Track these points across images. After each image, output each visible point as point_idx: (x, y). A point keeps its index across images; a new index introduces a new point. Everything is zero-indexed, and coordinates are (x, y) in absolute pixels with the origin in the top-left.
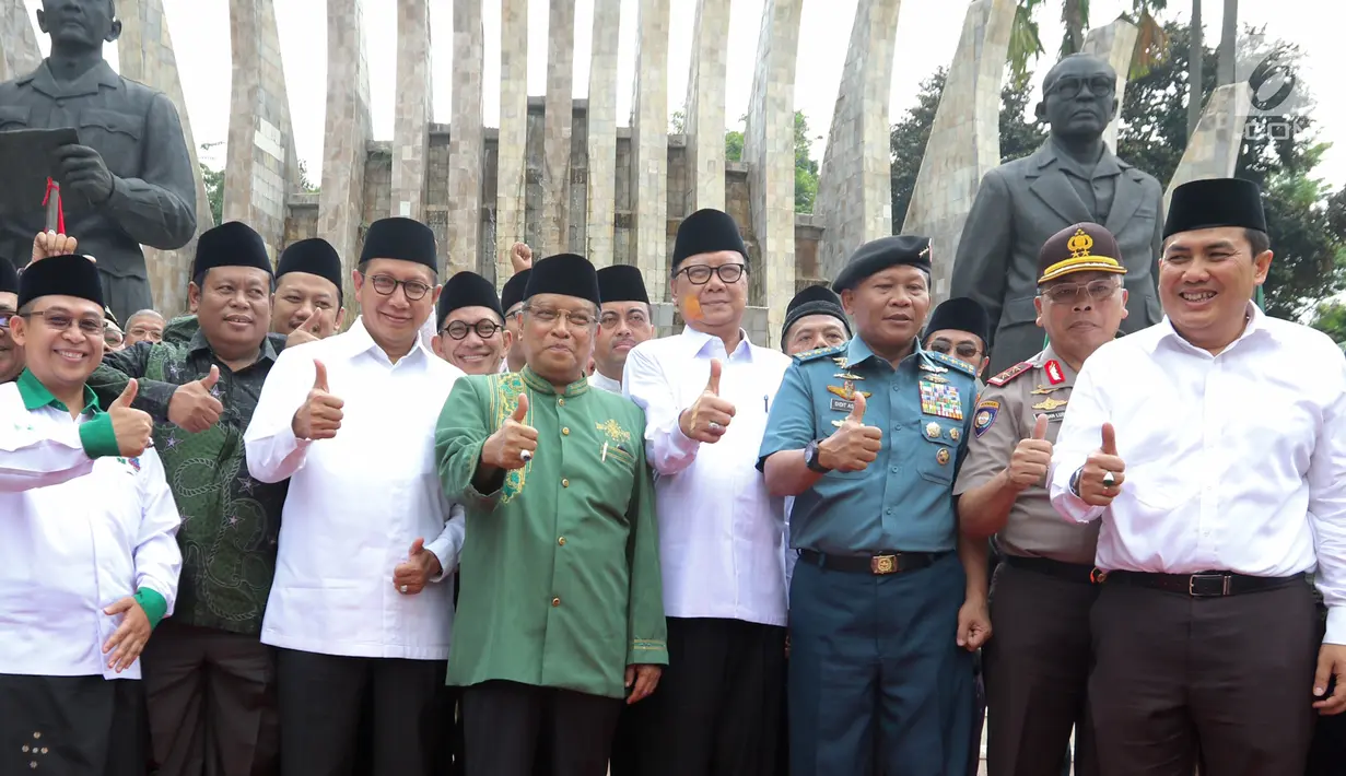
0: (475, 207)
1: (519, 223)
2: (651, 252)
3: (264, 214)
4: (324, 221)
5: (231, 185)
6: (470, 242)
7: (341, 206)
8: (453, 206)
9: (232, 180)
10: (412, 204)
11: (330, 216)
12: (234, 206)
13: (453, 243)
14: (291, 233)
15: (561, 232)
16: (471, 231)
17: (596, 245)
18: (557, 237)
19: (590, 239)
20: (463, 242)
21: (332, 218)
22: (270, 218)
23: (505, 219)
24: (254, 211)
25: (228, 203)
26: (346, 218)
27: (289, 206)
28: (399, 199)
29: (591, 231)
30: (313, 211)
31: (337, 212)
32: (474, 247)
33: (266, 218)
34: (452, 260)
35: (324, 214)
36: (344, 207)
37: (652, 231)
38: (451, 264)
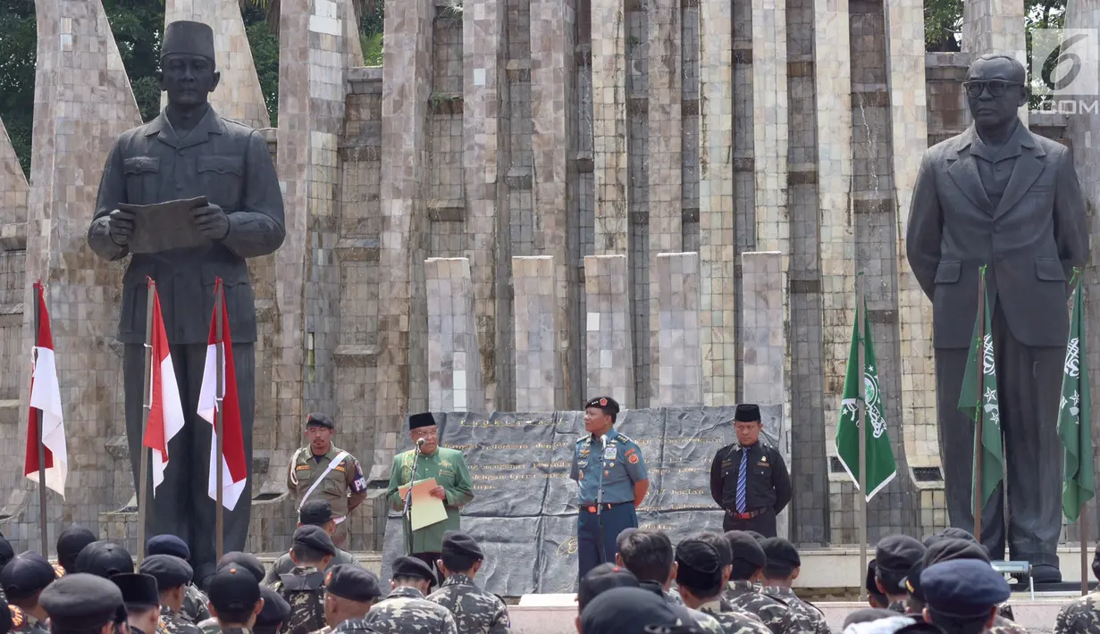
0: (562, 65)
1: (618, 70)
2: (769, 103)
3: (322, 101)
4: (389, 103)
5: (287, 77)
6: (557, 107)
7: (407, 85)
8: (536, 64)
9: (287, 72)
10: (488, 72)
11: (395, 96)
12: (290, 100)
13: (536, 110)
14: (353, 112)
15: (672, 73)
16: (558, 92)
17: (711, 91)
18: (666, 79)
19: (703, 84)
20: (549, 106)
21: (397, 98)
22: (329, 104)
23: (601, 67)
24: (313, 103)
25: (285, 95)
26: (413, 99)
27: (349, 81)
28: (471, 66)
29: (704, 75)
30: (376, 85)
31: (402, 92)
32: (562, 111)
33: (325, 106)
34: (538, 128)
35: (389, 94)
36: (410, 86)
37: (769, 79)
38: (536, 132)
